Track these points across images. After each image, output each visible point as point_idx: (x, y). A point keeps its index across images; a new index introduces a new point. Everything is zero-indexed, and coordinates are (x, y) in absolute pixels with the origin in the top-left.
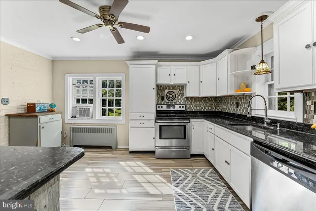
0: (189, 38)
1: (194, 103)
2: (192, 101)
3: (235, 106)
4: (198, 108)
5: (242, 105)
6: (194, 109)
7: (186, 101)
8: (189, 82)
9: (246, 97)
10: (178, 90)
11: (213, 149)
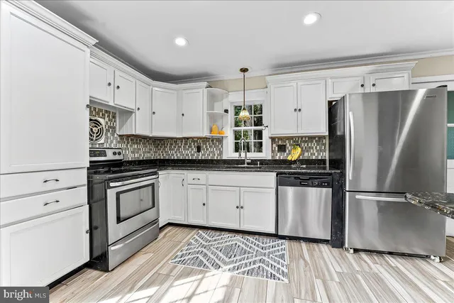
0: (181, 42)
1: (131, 146)
2: (128, 143)
3: (195, 150)
4: (136, 155)
5: (207, 149)
6: (130, 156)
7: (119, 142)
8: (139, 109)
9: (212, 141)
10: (107, 119)
11: (204, 204)
